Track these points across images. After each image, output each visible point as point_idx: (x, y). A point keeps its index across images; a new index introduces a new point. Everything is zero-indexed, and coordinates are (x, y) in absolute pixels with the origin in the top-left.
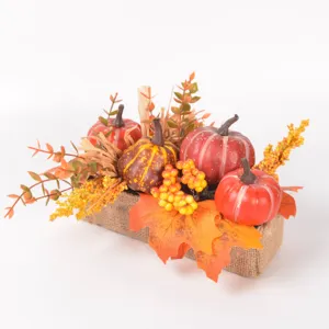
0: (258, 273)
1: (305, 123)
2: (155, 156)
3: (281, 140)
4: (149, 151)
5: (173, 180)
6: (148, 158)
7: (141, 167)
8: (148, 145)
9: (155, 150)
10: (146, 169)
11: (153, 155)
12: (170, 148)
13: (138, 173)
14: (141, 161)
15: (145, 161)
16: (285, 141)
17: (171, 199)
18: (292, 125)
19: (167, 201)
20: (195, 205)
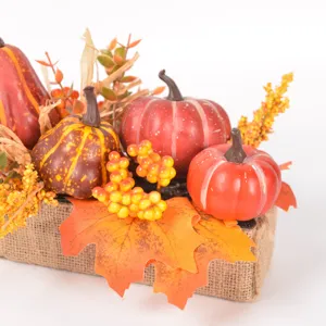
0: (255, 293)
1: (288, 78)
2: (88, 141)
3: (259, 106)
4: (77, 134)
5: (124, 173)
6: (78, 143)
7: (67, 157)
8: (76, 126)
9: (87, 132)
10: (75, 160)
11: (84, 139)
12: (110, 131)
13: (63, 166)
14: (67, 148)
15: (73, 149)
16: (265, 106)
17: (126, 200)
18: (269, 85)
19: (120, 204)
20: (163, 205)
